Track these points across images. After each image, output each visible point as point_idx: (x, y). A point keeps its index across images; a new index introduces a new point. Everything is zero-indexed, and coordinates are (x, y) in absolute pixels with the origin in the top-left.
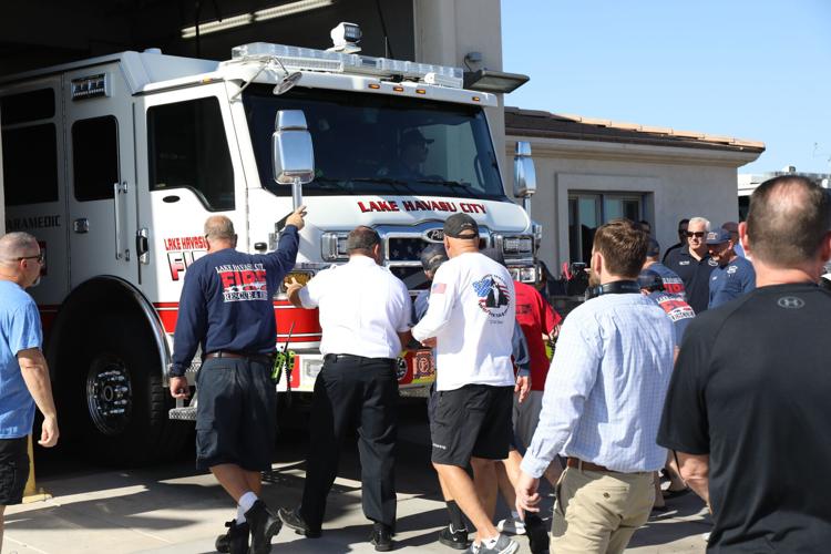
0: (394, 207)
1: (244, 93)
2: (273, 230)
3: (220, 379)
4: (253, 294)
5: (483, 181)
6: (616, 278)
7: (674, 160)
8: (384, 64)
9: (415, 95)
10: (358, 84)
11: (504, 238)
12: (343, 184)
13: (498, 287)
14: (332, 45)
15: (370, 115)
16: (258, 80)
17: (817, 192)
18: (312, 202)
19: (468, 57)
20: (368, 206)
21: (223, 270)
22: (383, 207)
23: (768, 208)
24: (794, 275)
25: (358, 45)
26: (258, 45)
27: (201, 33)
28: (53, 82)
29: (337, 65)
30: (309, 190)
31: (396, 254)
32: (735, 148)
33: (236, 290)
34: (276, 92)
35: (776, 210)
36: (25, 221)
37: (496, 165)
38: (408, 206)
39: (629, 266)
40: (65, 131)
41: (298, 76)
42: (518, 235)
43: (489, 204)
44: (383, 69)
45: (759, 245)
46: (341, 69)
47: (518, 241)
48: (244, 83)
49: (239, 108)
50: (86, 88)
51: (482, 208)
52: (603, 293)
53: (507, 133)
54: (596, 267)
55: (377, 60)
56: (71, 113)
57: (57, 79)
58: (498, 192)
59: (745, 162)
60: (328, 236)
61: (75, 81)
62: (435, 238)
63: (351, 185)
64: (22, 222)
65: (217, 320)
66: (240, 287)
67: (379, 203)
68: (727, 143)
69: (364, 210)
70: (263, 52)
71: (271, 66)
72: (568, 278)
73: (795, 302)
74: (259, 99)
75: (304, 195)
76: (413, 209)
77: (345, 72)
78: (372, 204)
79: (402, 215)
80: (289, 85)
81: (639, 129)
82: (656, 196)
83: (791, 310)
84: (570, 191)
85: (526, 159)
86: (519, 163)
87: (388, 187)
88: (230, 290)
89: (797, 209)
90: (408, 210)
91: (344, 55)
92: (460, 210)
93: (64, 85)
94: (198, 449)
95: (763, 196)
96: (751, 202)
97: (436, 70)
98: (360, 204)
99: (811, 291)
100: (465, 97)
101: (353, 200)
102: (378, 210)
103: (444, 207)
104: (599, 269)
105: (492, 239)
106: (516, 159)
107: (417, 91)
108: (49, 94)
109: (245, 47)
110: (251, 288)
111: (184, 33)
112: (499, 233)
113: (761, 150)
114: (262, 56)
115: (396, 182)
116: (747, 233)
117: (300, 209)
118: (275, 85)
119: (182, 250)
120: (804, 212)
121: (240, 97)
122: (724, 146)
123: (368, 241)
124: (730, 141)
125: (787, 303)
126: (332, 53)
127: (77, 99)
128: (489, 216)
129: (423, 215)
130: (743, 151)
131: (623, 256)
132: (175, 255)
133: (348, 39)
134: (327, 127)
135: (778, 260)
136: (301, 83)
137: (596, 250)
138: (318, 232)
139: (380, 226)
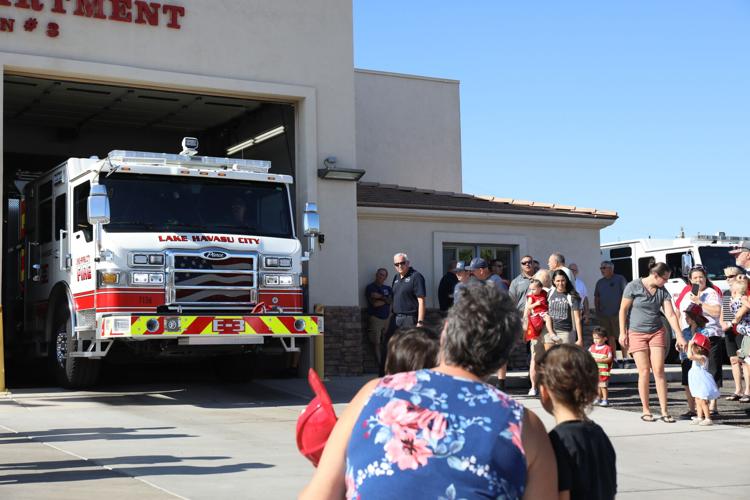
0: (184, 239)
7: (536, 224)
8: (207, 160)
9: (216, 176)
10: (174, 171)
19: (327, 160)
20: (165, 238)
22: (176, 239)
31: (182, 265)
32: (589, 216)
38: (195, 239)
40: (54, 202)
44: (207, 163)
46: (165, 163)
47: (278, 260)
51: (257, 241)
53: (358, 205)
55: (204, 157)
56: (55, 193)
59: (605, 226)
60: (131, 254)
61: (55, 175)
62: (210, 257)
67: (174, 237)
69: (161, 240)
76: (199, 240)
78: (168, 237)
79: (190, 243)
82: (521, 248)
84: (444, 244)
90: (195, 241)
98: (160, 238)
100: (261, 177)
102: (172, 240)
103: (225, 240)
105: (259, 259)
107: (219, 174)
112: (264, 255)
127: (55, 185)
128: (262, 246)
129: (205, 244)
130: (602, 218)
133: (188, 146)
138: (125, 251)
139: (171, 249)
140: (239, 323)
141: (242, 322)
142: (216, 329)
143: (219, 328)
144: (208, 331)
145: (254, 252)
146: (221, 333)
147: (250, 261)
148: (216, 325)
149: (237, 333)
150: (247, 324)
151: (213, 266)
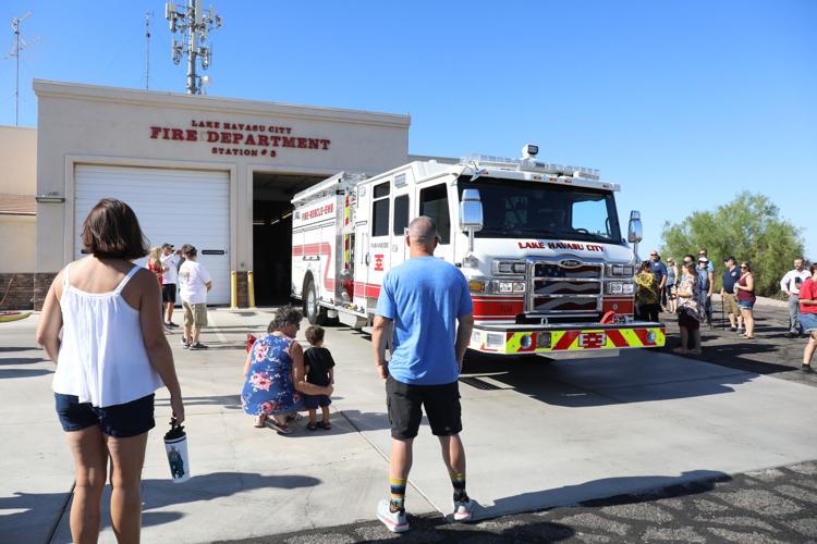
0: (541, 246)
1: (458, 180)
10: (528, 176)
11: (615, 266)
15: (539, 195)
16: (465, 173)
20: (524, 245)
22: (534, 246)
28: (390, 178)
29: (515, 166)
31: (539, 273)
34: (472, 179)
37: (618, 224)
38: (551, 246)
40: (392, 202)
42: (624, 265)
43: (608, 246)
44: (549, 169)
46: (519, 168)
47: (622, 269)
48: (459, 175)
49: (455, 189)
50: (399, 180)
51: (602, 249)
56: (396, 192)
58: (616, 239)
60: (497, 261)
61: (396, 177)
62: (566, 265)
63: (520, 232)
64: (377, 245)
67: (532, 243)
69: (521, 247)
71: (470, 166)
75: (476, 237)
76: (555, 248)
77: (522, 170)
78: (528, 244)
79: (552, 252)
80: (478, 176)
85: (636, 222)
86: (632, 223)
87: (543, 234)
90: (551, 248)
92: (586, 249)
93: (393, 180)
98: (520, 244)
100: (598, 185)
101: (516, 241)
102: (531, 248)
103: (575, 247)
105: (606, 267)
106: (631, 221)
107: (566, 181)
112: (610, 263)
118: (472, 176)
121: (456, 182)
127: (396, 185)
128: (606, 254)
129: (560, 251)
133: (530, 153)
138: (489, 259)
139: (530, 257)
140: (601, 337)
141: (604, 336)
142: (581, 343)
143: (584, 342)
144: (574, 346)
145: (601, 260)
146: (586, 347)
147: (599, 268)
148: (582, 339)
149: (599, 346)
150: (608, 339)
151: (567, 274)
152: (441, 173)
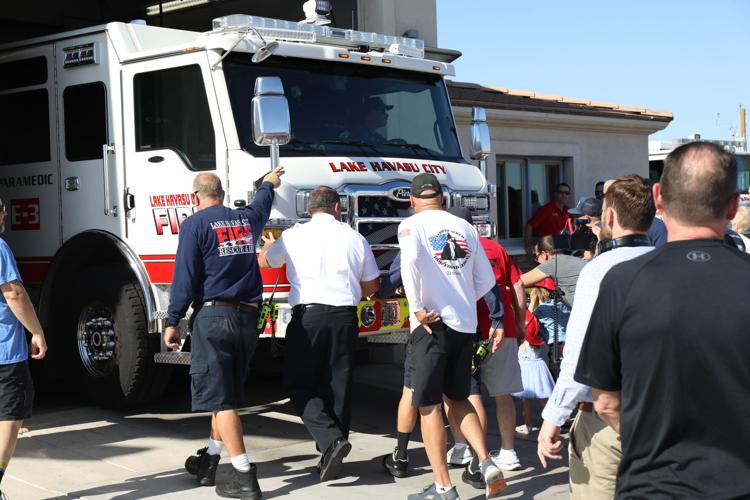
0: (362, 168)
1: (225, 61)
2: (251, 188)
3: (214, 326)
4: (244, 248)
5: (442, 145)
6: (628, 232)
7: (591, 128)
8: (351, 36)
9: (380, 63)
10: (329, 53)
11: (463, 197)
12: (315, 146)
13: (454, 241)
14: (304, 18)
15: (340, 82)
16: (237, 49)
17: (726, 157)
18: (287, 163)
19: (406, 35)
20: (338, 167)
21: (217, 226)
22: (353, 168)
23: (681, 171)
24: (703, 232)
25: (328, 18)
26: (237, 17)
27: (164, 10)
28: (46, 51)
29: (309, 36)
30: (285, 152)
31: (364, 211)
32: (646, 118)
33: (230, 244)
34: (254, 60)
35: (689, 173)
36: (19, 179)
37: (454, 130)
38: (375, 167)
39: (642, 220)
40: (56, 96)
41: (274, 45)
42: (474, 194)
43: (449, 165)
44: (352, 40)
45: (673, 204)
46: (314, 40)
47: (475, 199)
48: (224, 52)
49: (220, 75)
50: (76, 56)
51: (442, 169)
52: (617, 247)
54: (608, 221)
55: (346, 31)
56: (63, 79)
57: (49, 48)
59: (655, 130)
60: (303, 194)
61: (66, 50)
62: (400, 196)
63: (322, 147)
64: (16, 180)
65: (212, 273)
66: (233, 242)
67: (349, 163)
68: (639, 113)
69: (335, 170)
70: (241, 23)
71: (249, 36)
72: (572, 232)
73: (702, 256)
74: (238, 67)
75: (281, 156)
76: (380, 170)
77: (317, 43)
78: (342, 165)
79: (370, 175)
80: (265, 54)
81: (560, 100)
82: (576, 160)
83: (698, 263)
84: (497, 157)
85: (481, 125)
86: (475, 128)
87: (356, 149)
88: (224, 245)
89: (708, 172)
90: (375, 170)
91: (315, 27)
92: (422, 171)
93: (56, 52)
94: (193, 392)
95: (677, 160)
96: (665, 166)
97: (399, 41)
98: (332, 165)
99: (716, 246)
100: (426, 66)
101: (325, 161)
102: (348, 170)
103: (408, 168)
104: (611, 224)
105: (452, 198)
106: (473, 124)
107: (383, 61)
108: (42, 61)
109: (225, 18)
110: (243, 242)
111: (149, 11)
112: (457, 191)
113: (670, 119)
114: (240, 27)
115: (364, 144)
116: (661, 194)
117: (278, 168)
118: (253, 54)
119: (166, 207)
120: (714, 175)
121: (220, 65)
122: (637, 115)
123: (329, 200)
124: (642, 111)
125: (695, 256)
126: (304, 25)
127: (67, 66)
128: (449, 177)
129: (388, 175)
130: (653, 120)
131: (636, 211)
132: (160, 211)
133: (319, 12)
134: (299, 93)
135: (690, 218)
136: (277, 52)
137: (608, 205)
138: (292, 191)
139: (349, 185)
152: (189, 46)
